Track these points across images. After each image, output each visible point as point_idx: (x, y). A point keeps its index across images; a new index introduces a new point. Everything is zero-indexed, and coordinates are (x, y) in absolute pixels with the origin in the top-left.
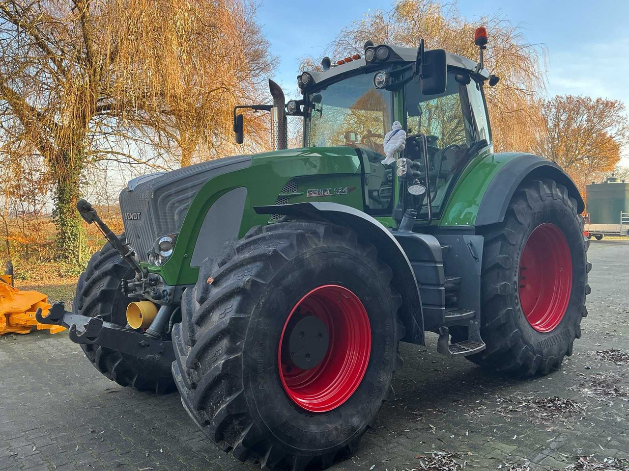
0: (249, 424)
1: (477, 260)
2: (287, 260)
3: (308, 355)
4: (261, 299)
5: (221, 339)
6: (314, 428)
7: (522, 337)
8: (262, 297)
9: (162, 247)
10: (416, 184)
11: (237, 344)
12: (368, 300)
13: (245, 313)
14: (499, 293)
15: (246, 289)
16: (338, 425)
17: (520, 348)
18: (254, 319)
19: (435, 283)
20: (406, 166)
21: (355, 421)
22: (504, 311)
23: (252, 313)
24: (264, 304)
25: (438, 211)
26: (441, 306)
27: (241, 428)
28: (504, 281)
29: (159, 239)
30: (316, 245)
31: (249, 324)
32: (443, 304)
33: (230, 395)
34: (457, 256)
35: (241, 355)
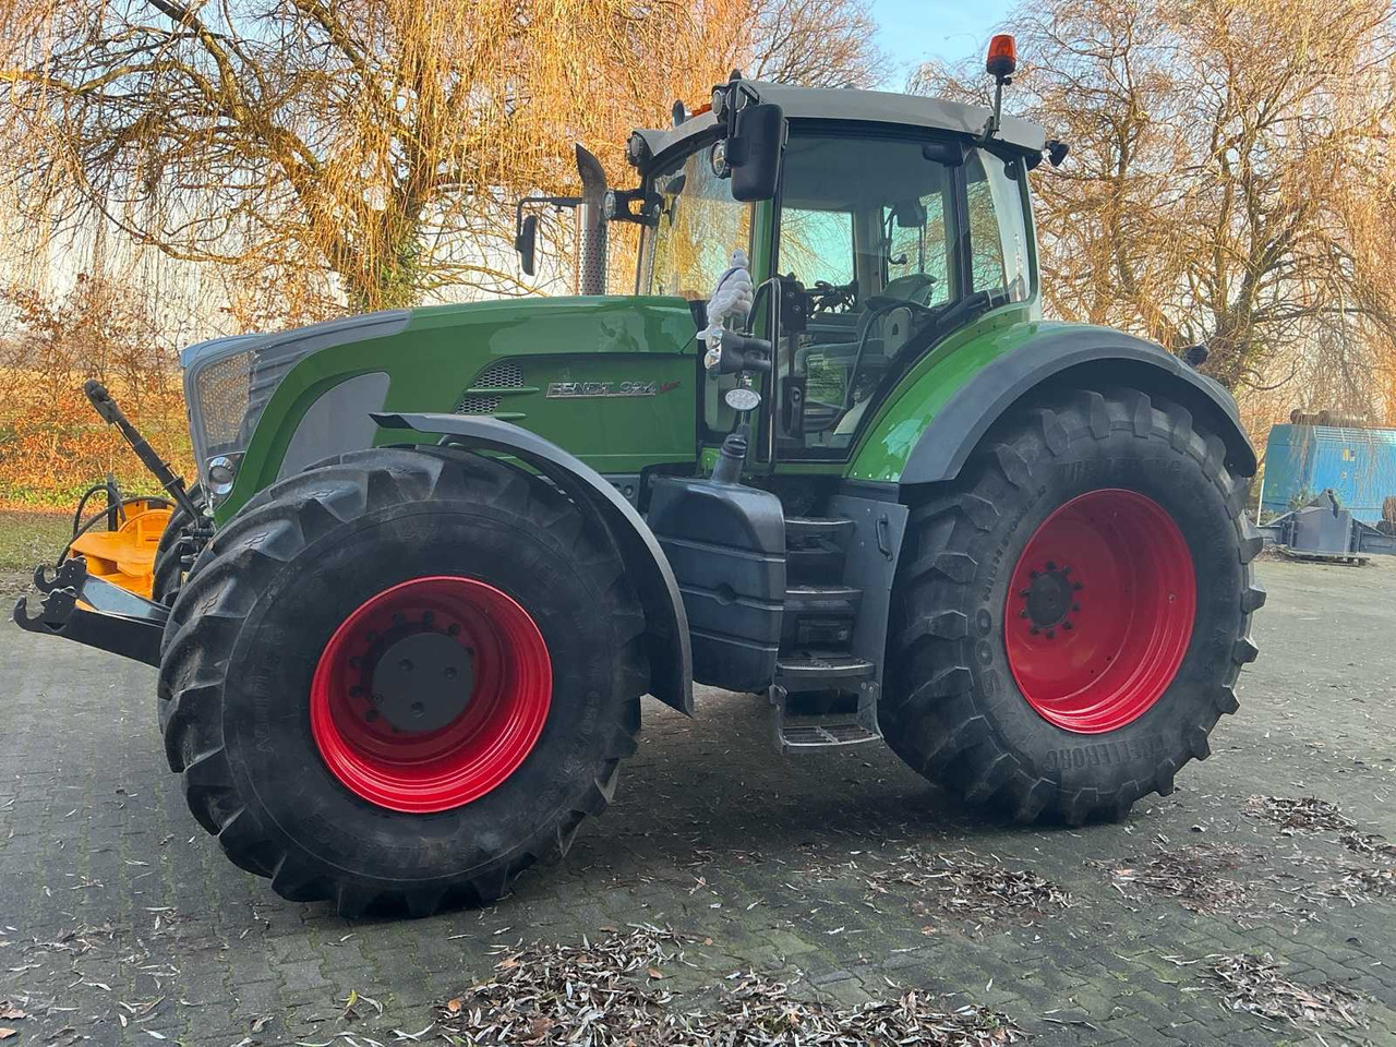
0: (237, 809)
1: (889, 558)
2: (340, 522)
3: (418, 706)
4: (270, 590)
5: (192, 651)
6: (385, 839)
7: (997, 732)
8: (272, 586)
9: (216, 474)
10: (743, 386)
11: (217, 665)
12: (548, 614)
13: (237, 610)
14: (931, 633)
15: (240, 568)
16: (445, 842)
17: (991, 758)
18: (252, 624)
19: (759, 594)
20: (719, 348)
21: (490, 840)
22: (945, 672)
23: (248, 613)
24: (276, 599)
25: (845, 445)
26: (767, 644)
27: (222, 813)
28: (954, 608)
29: (211, 461)
30: (417, 497)
31: (241, 632)
32: (773, 640)
33: (200, 751)
34: (863, 543)
35: (220, 686)
